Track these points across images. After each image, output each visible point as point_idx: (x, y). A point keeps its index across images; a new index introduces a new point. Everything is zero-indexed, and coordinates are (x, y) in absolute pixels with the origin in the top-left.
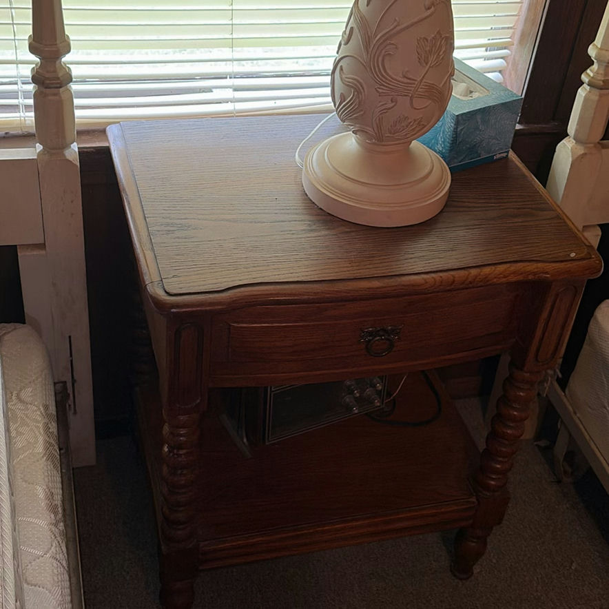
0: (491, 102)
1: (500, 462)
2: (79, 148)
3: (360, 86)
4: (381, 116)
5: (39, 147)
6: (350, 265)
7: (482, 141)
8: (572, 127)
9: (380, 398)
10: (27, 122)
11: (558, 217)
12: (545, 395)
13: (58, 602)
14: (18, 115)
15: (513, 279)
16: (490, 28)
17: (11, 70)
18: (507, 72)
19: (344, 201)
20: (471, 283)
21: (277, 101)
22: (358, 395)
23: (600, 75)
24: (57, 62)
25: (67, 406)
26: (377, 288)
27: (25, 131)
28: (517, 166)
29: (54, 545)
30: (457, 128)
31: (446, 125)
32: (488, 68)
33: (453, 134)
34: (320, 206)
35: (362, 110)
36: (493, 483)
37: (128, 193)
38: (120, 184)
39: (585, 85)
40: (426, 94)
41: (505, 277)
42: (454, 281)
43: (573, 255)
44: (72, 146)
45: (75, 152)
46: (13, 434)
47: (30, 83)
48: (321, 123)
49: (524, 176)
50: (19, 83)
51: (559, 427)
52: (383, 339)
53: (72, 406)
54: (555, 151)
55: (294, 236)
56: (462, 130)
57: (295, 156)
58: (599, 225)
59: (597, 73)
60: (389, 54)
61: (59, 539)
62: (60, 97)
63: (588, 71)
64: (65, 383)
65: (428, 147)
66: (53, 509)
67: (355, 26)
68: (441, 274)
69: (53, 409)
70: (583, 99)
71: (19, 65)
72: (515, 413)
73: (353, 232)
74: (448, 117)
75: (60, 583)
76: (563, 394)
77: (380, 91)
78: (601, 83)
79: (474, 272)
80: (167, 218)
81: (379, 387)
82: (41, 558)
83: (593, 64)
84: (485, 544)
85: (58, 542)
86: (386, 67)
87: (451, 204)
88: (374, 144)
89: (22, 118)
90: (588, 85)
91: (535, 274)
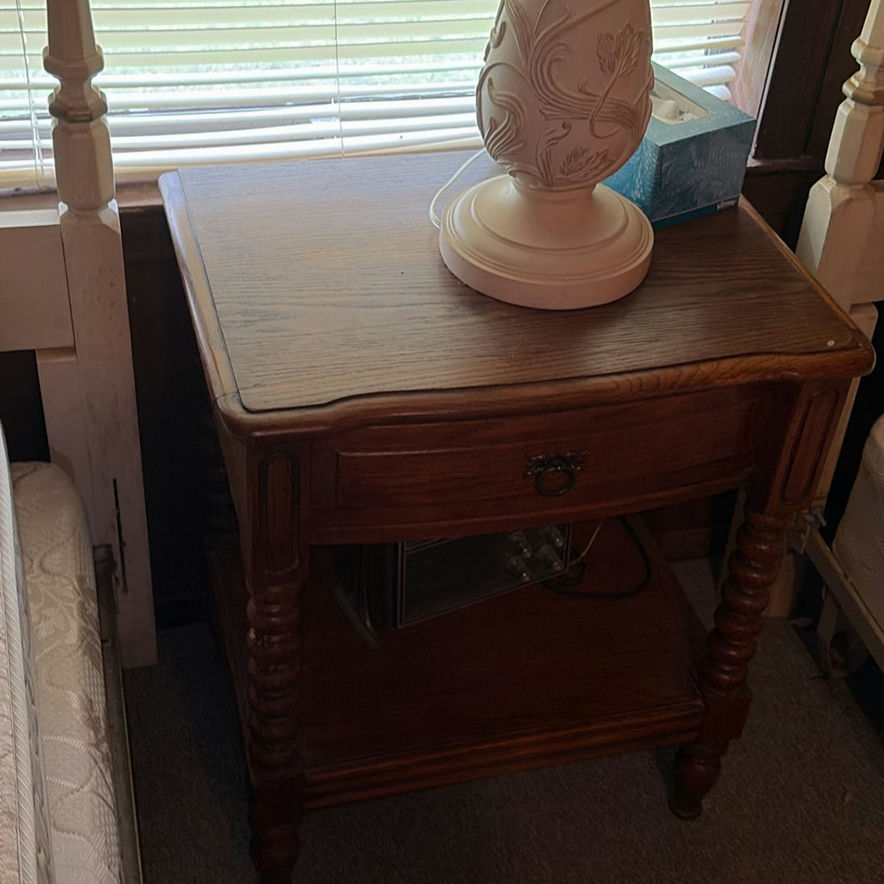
0: (710, 126)
1: (736, 648)
2: (120, 209)
3: (517, 107)
4: (548, 149)
5: (63, 208)
6: (507, 365)
7: (698, 183)
8: (831, 162)
9: (562, 559)
10: (46, 173)
11: (810, 289)
12: (802, 552)
13: (102, 854)
14: (32, 162)
15: (743, 379)
16: (709, 21)
17: (21, 99)
18: (737, 85)
19: (501, 274)
20: (683, 386)
21: (403, 134)
22: (528, 555)
23: (869, 85)
24: (85, 85)
25: (114, 580)
26: (548, 397)
27: (43, 186)
28: (751, 218)
29: (94, 774)
30: (661, 165)
31: (643, 162)
32: (708, 80)
33: (656, 174)
34: (465, 282)
35: (520, 142)
36: (726, 677)
37: (190, 270)
38: (179, 257)
39: (848, 100)
40: (613, 116)
41: (733, 377)
42: (658, 384)
43: (831, 343)
44: (109, 204)
45: (114, 213)
46: (34, 618)
47: (49, 118)
48: (467, 163)
49: (761, 233)
50: (33, 117)
51: (823, 597)
52: (559, 471)
53: (121, 581)
54: (807, 197)
55: (429, 325)
56: (668, 167)
57: (428, 212)
58: (875, 303)
59: (865, 81)
60: (559, 59)
61: (102, 766)
62: (90, 134)
63: (852, 79)
64: (109, 547)
65: (621, 193)
66: (92, 723)
67: (508, 21)
68: (639, 375)
69: (91, 583)
70: (845, 120)
71: (32, 91)
72: (755, 575)
73: (513, 317)
74: (647, 148)
75: (103, 828)
76: (828, 549)
77: (547, 112)
78: (871, 96)
79: (687, 370)
80: (244, 303)
81: (559, 542)
82: (75, 793)
83: (859, 69)
84: (718, 766)
85: (101, 771)
86: (554, 77)
87: (654, 276)
88: (540, 189)
89: (39, 168)
90: (853, 99)
91: (775, 371)
